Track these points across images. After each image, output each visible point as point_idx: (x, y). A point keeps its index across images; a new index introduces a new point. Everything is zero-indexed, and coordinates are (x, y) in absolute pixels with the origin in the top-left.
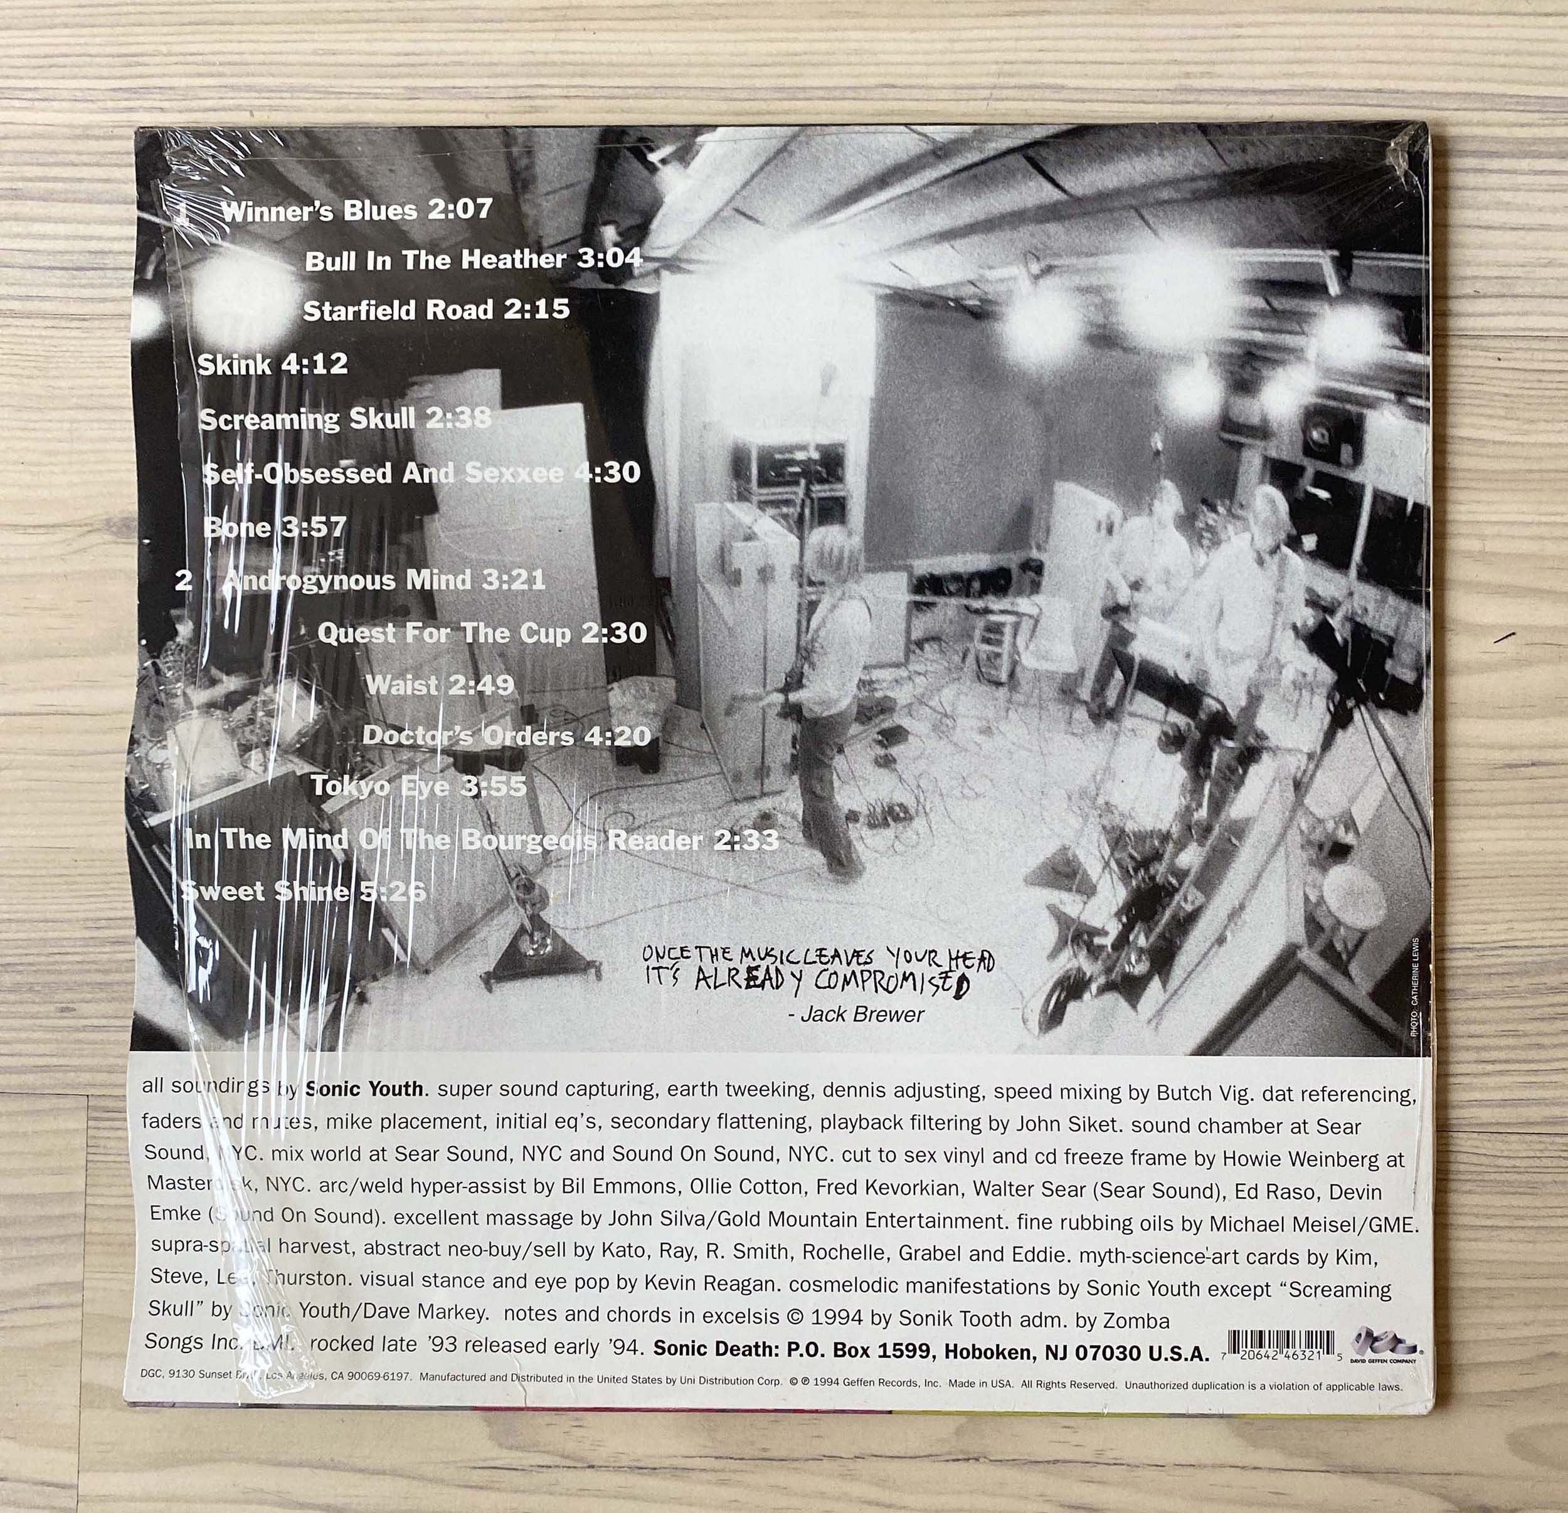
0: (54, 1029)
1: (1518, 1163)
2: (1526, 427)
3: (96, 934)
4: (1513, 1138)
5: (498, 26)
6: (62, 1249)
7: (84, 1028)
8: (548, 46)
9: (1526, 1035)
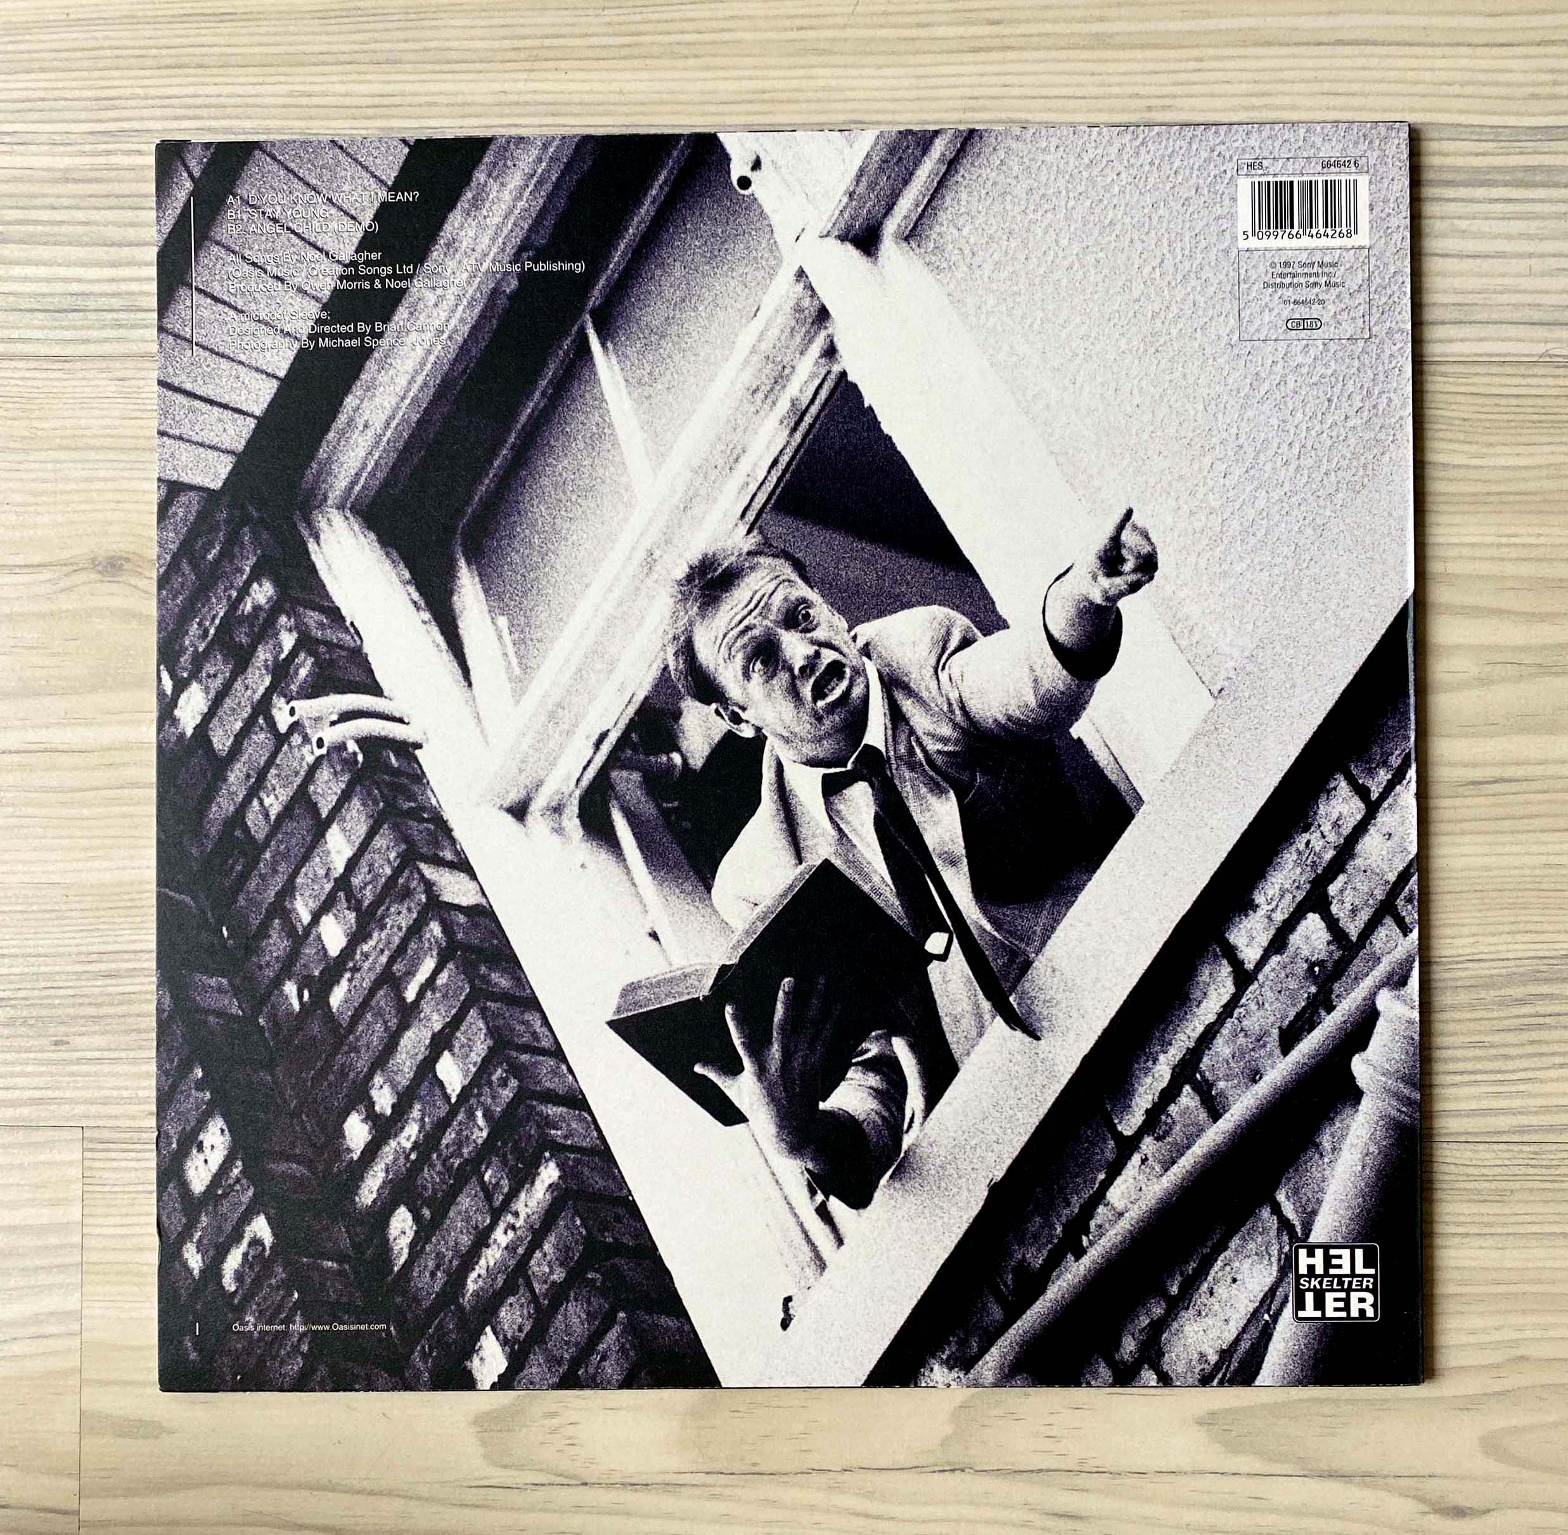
0: (50, 1062)
1: (1485, 1171)
2: (1485, 450)
3: (90, 967)
4: (1481, 1147)
5: (471, 67)
6: (60, 1279)
7: (79, 1061)
8: (520, 85)
9: (1492, 1046)
